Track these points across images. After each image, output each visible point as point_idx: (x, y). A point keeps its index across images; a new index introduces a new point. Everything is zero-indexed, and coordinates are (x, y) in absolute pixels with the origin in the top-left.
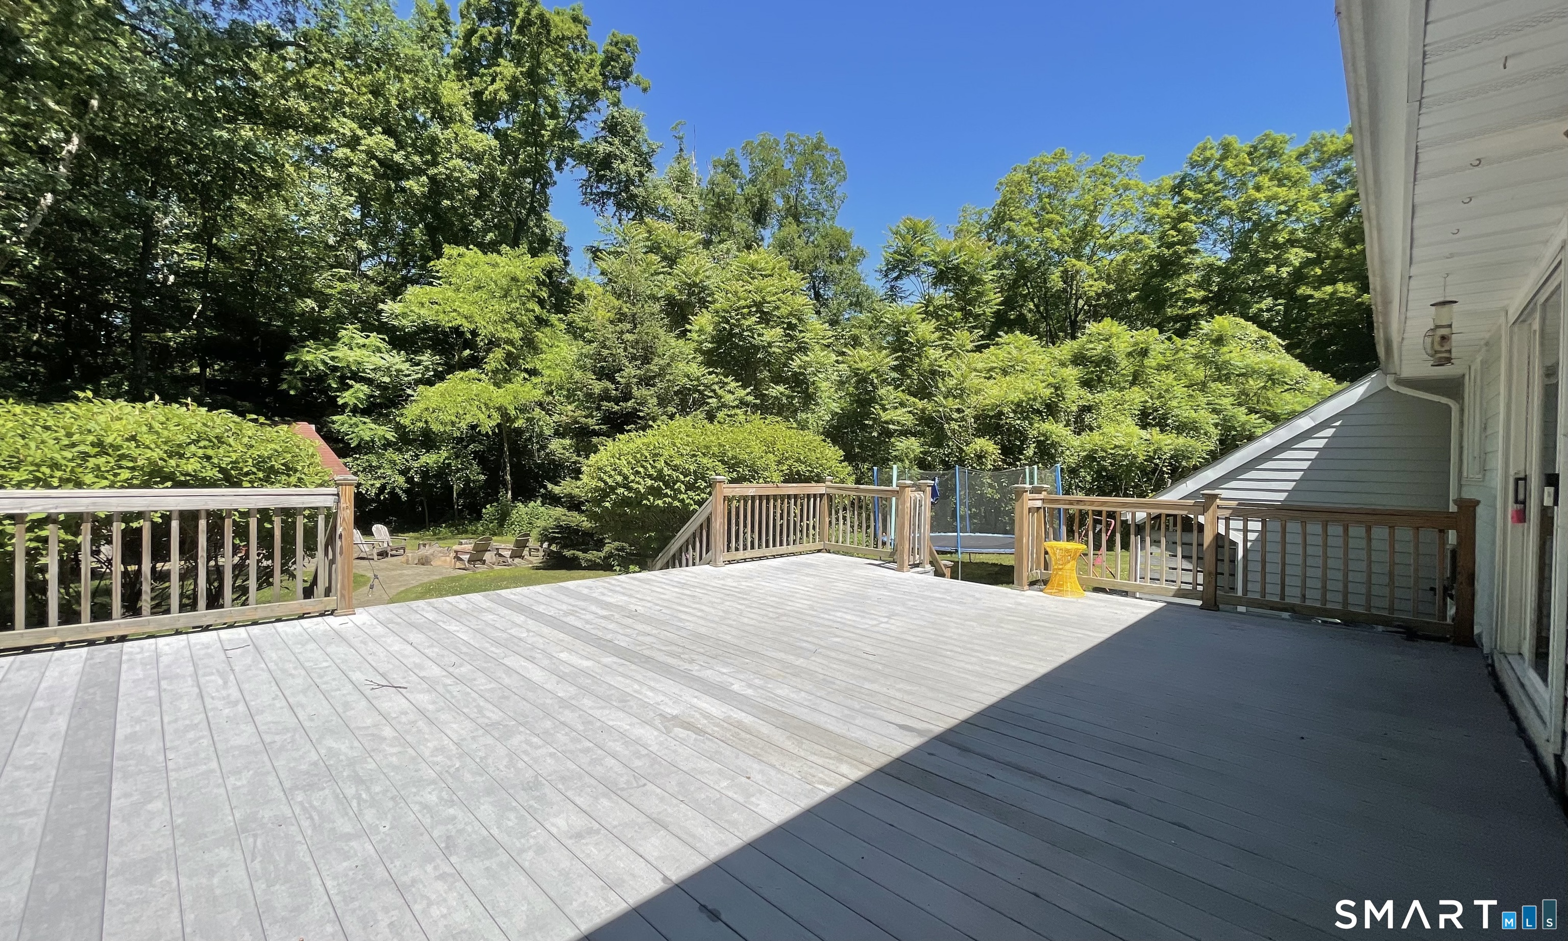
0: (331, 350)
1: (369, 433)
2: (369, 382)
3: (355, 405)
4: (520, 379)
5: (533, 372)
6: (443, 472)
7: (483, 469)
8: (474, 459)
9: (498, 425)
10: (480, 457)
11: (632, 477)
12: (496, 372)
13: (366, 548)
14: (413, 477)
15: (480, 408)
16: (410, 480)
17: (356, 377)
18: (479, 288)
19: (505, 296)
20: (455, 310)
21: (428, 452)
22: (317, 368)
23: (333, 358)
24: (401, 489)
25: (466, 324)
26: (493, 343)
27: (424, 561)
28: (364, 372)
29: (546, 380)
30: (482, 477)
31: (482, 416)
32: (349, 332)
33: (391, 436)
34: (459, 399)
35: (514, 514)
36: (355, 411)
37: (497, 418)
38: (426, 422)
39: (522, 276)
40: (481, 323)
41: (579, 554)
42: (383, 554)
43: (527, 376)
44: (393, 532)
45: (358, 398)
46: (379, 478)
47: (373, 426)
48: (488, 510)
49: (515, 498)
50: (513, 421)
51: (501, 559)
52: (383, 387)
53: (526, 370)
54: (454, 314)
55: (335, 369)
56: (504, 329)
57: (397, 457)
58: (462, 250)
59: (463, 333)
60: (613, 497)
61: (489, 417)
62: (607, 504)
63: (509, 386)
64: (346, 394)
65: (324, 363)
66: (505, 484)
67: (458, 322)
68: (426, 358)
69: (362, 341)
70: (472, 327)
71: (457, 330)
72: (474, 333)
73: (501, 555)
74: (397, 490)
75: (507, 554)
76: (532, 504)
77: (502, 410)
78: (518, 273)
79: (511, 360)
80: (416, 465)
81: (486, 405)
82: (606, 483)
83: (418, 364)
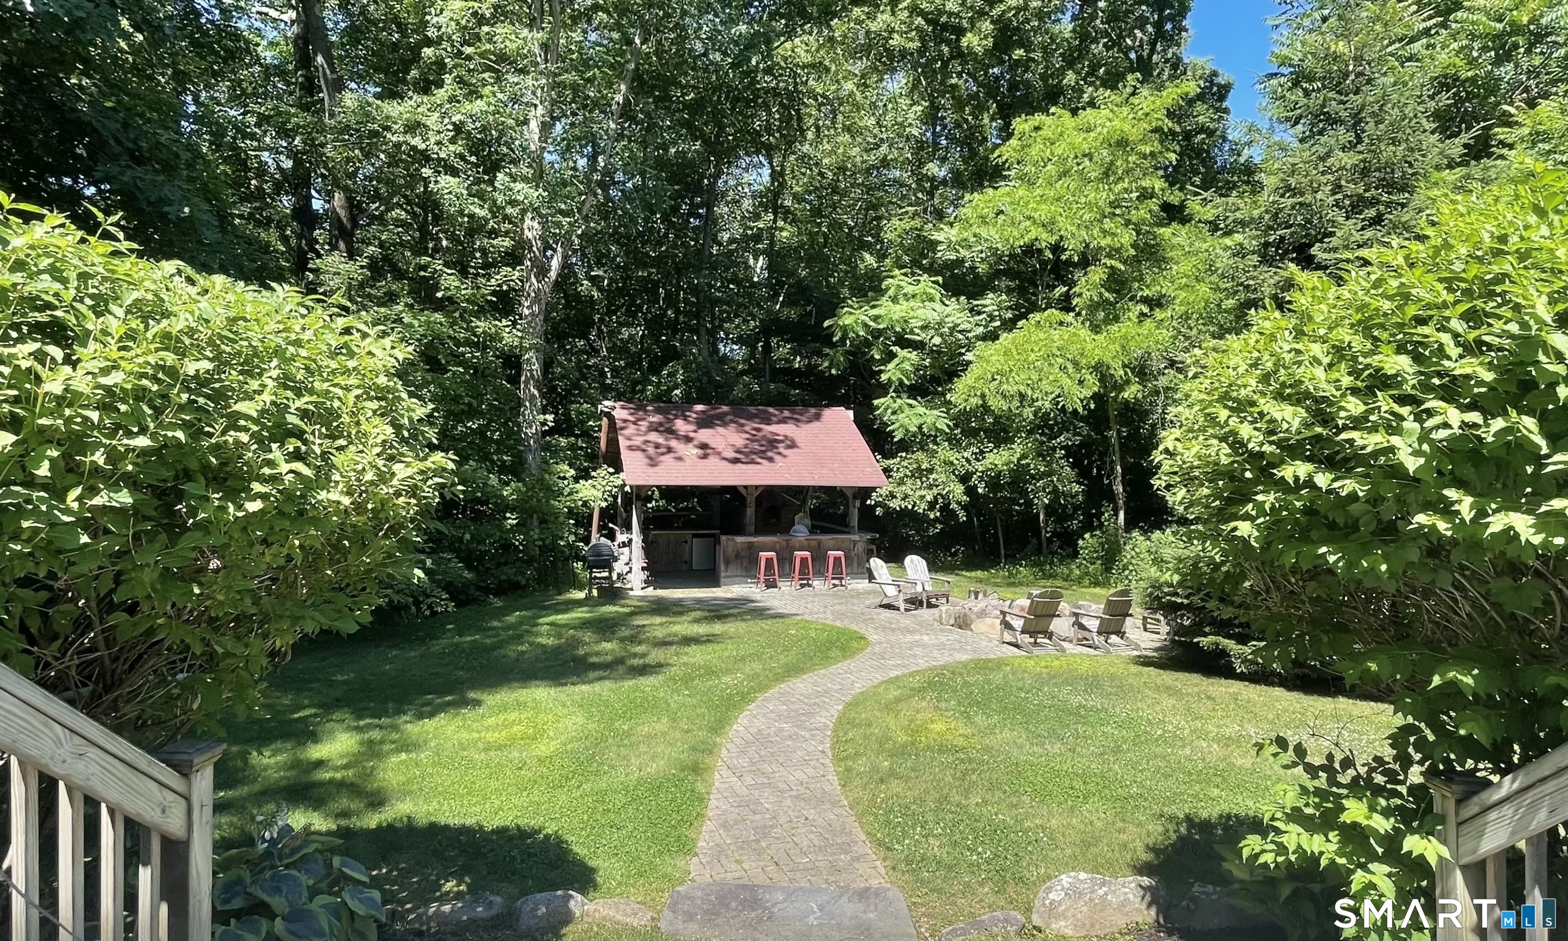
0: (874, 307)
1: (917, 421)
2: (918, 346)
3: (901, 383)
4: (1133, 315)
5: (1155, 303)
6: (1019, 476)
7: (1080, 475)
8: (1066, 457)
9: (1095, 397)
10: (1074, 455)
11: (1355, 406)
12: (1094, 307)
13: (891, 591)
14: (976, 487)
15: (1063, 369)
16: (971, 491)
17: (903, 342)
18: (1065, 173)
19: (1106, 174)
20: (1029, 218)
21: (997, 446)
22: (858, 336)
23: (876, 319)
24: (959, 503)
25: (1044, 236)
26: (1086, 260)
27: (963, 623)
28: (912, 332)
29: (1180, 309)
30: (1076, 488)
31: (1066, 382)
32: (897, 281)
33: (943, 424)
34: (1033, 357)
35: (1128, 553)
36: (901, 389)
37: (1093, 385)
38: (983, 396)
39: (1133, 132)
40: (1066, 226)
41: (1230, 645)
42: (915, 602)
43: (1146, 310)
44: (934, 567)
45: (904, 372)
46: (930, 487)
47: (921, 410)
48: (1088, 542)
49: (1130, 524)
50: (1120, 388)
51: (1081, 634)
52: (935, 353)
53: (1146, 300)
54: (1028, 223)
55: (877, 334)
56: (1105, 232)
57: (953, 456)
58: (1038, 118)
59: (1040, 251)
60: (1268, 499)
61: (1081, 382)
62: (1244, 529)
63: (1115, 328)
64: (891, 366)
65: (865, 325)
66: (1112, 497)
67: (1032, 235)
68: (990, 302)
69: (909, 289)
70: (1053, 239)
71: (1030, 250)
72: (1057, 248)
73: (1082, 627)
74: (954, 506)
75: (1093, 624)
76: (1157, 534)
77: (1100, 370)
78: (1127, 128)
79: (1116, 283)
80: (980, 467)
81: (1076, 364)
82: (1237, 445)
83: (979, 313)
